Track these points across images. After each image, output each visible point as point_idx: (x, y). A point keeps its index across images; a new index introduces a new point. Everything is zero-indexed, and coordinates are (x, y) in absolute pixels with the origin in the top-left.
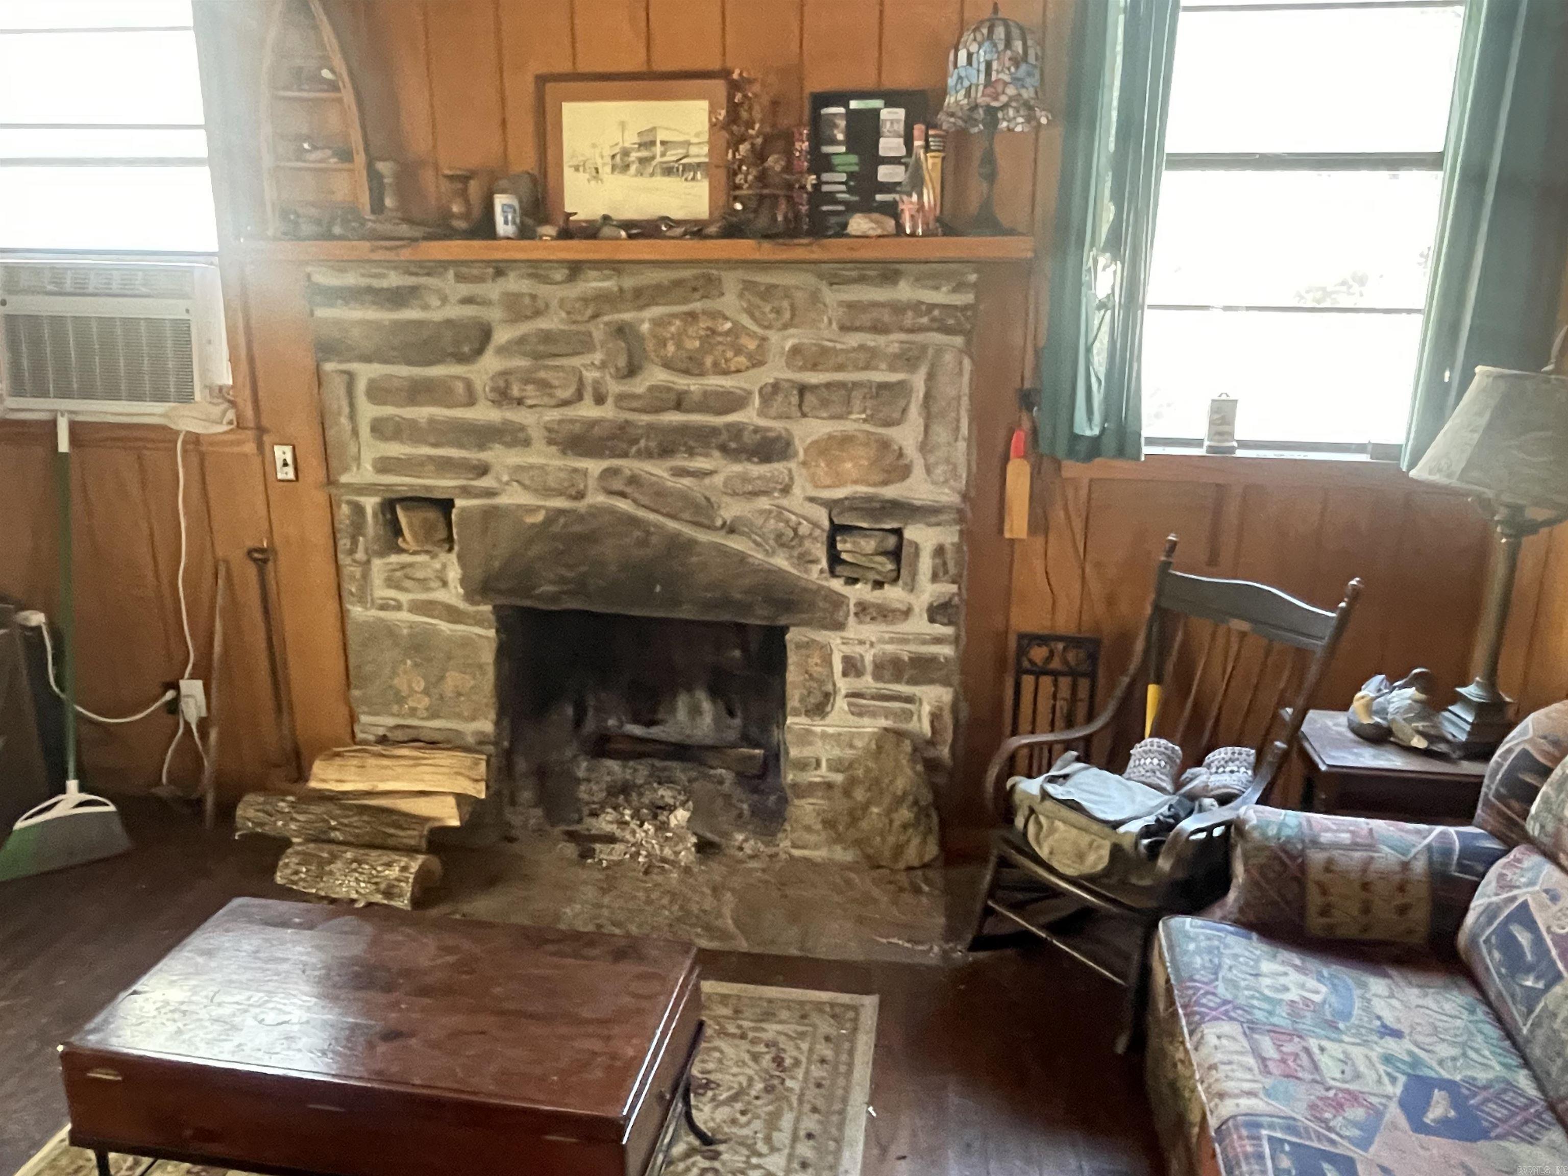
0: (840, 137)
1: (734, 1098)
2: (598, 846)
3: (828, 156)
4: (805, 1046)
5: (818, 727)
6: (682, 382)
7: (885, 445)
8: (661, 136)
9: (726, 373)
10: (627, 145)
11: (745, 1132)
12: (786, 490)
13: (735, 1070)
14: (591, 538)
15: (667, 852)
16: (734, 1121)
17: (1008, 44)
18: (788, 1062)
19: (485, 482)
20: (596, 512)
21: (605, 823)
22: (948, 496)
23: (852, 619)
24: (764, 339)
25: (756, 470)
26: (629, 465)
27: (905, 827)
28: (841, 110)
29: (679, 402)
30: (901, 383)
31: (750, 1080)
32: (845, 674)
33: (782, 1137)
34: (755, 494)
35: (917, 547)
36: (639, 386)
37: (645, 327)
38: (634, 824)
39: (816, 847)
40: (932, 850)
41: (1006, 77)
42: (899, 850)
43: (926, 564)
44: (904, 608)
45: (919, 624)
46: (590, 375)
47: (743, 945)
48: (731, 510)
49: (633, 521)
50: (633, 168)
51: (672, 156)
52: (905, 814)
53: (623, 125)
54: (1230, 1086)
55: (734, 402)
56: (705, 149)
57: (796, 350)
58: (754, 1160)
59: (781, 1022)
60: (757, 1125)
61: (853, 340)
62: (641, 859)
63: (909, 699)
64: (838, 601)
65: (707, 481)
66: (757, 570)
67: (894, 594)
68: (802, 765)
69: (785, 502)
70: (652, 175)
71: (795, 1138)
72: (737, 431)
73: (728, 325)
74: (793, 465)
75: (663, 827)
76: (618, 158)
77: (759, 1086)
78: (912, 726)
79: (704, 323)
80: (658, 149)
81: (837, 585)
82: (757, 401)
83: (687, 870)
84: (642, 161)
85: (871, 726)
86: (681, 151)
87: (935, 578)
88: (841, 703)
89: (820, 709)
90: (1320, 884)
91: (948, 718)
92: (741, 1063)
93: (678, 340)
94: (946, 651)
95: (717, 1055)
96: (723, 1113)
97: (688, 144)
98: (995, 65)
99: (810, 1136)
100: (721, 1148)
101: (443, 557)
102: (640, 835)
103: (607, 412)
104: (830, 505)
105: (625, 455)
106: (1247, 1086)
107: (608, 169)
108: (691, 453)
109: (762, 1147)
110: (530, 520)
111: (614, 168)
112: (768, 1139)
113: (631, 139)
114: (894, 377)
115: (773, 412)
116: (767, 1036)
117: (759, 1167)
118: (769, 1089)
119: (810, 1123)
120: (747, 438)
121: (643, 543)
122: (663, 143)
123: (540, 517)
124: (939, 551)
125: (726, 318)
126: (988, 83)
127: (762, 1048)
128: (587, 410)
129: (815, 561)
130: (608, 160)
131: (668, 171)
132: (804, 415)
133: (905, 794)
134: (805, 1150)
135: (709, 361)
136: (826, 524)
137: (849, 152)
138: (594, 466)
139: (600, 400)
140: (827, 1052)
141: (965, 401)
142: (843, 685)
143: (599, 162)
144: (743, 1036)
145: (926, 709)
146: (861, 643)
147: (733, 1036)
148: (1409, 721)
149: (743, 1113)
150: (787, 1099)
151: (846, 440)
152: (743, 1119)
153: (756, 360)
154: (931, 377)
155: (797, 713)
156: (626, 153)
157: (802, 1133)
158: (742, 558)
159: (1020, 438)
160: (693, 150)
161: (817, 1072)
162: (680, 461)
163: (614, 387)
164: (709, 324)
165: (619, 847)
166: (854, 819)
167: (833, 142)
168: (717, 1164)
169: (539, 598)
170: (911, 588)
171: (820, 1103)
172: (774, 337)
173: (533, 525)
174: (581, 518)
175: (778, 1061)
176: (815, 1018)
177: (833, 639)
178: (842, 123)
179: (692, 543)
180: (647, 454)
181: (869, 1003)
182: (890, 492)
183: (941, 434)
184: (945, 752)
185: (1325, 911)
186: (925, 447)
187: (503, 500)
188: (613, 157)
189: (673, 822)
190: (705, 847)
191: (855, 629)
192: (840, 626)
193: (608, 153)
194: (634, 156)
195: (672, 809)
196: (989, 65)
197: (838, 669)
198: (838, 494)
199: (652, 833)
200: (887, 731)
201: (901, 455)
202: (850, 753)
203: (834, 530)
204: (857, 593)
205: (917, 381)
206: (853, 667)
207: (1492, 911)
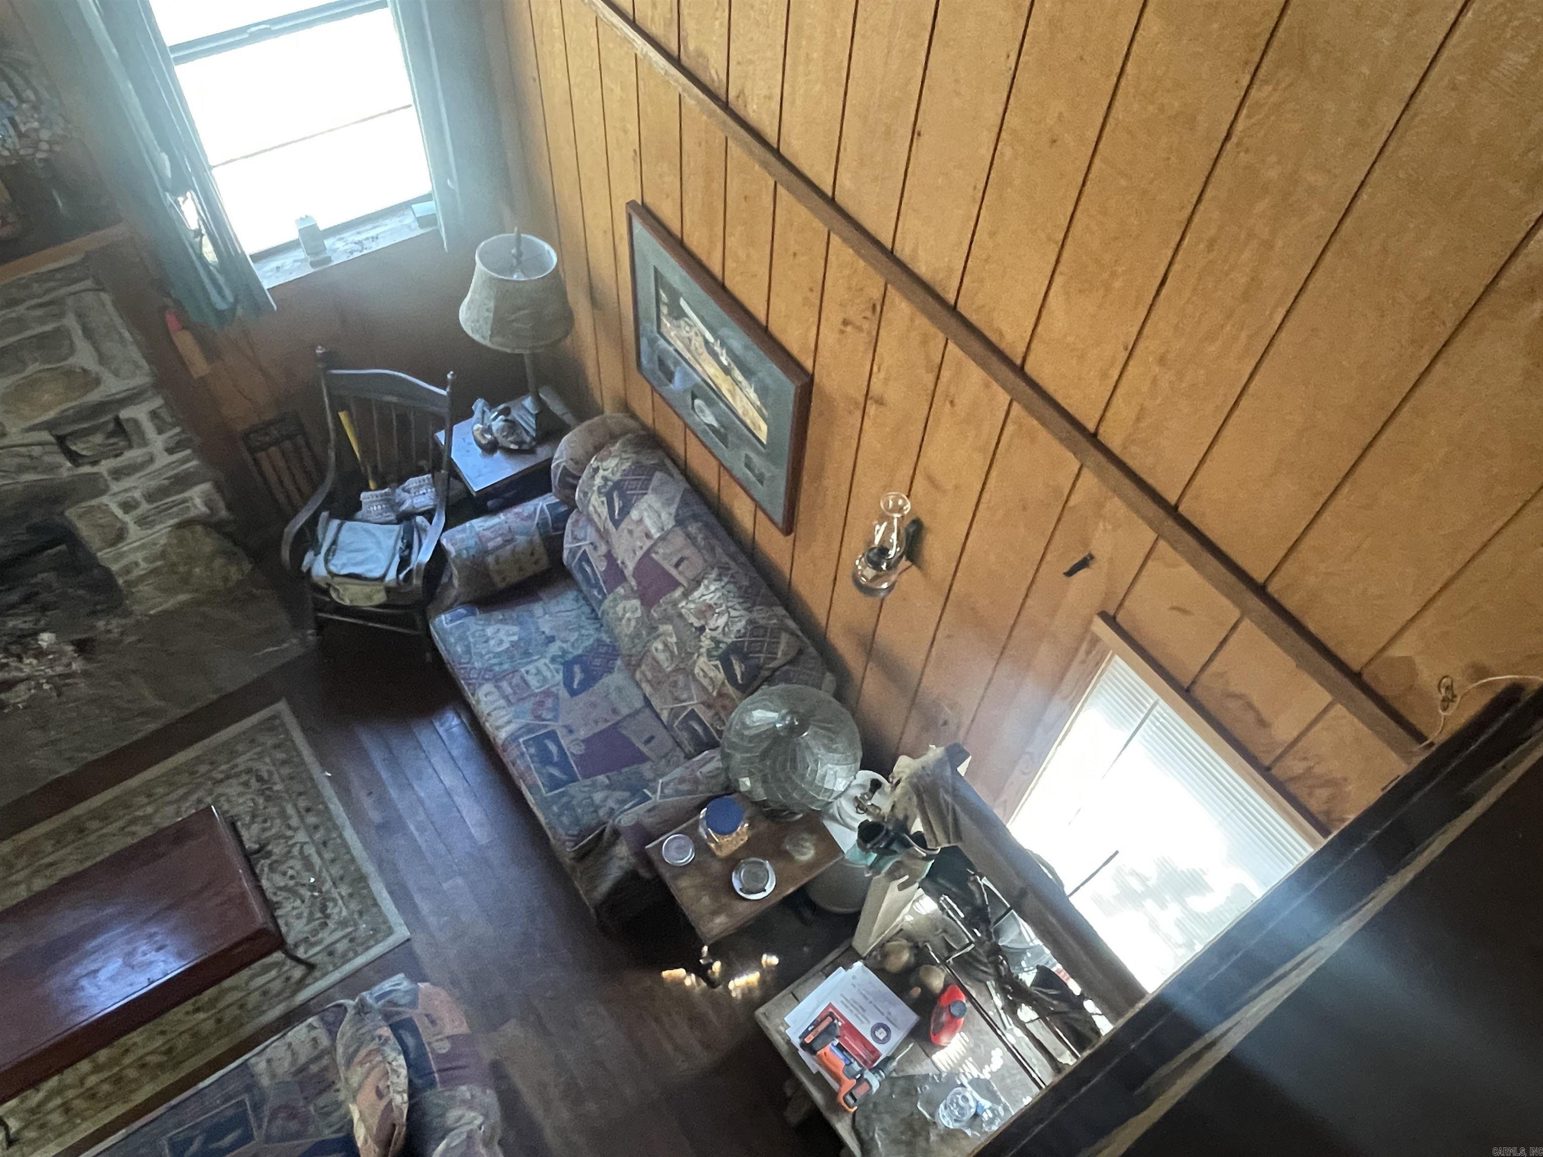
1: (254, 816)
4: (268, 760)
5: (124, 547)
7: (69, 373)
11: (274, 831)
13: (241, 801)
15: (59, 669)
16: (264, 830)
17: (21, 100)
18: (266, 776)
22: (141, 379)
23: (112, 483)
27: (223, 567)
30: (57, 330)
31: (253, 800)
32: (126, 512)
33: (294, 821)
35: (135, 422)
38: (12, 662)
39: (166, 602)
40: (247, 566)
41: (36, 124)
42: (226, 579)
43: (148, 427)
44: (147, 458)
45: (166, 459)
47: (177, 713)
52: (218, 562)
54: (500, 722)
58: (290, 843)
59: (244, 753)
60: (278, 821)
62: (46, 687)
63: (184, 501)
64: (96, 477)
66: (14, 492)
67: (134, 455)
68: (127, 570)
69: (6, 442)
71: (302, 818)
75: (40, 654)
77: (261, 801)
78: (193, 513)
81: (86, 469)
83: (85, 674)
85: (164, 528)
87: (160, 432)
88: (133, 528)
89: (120, 535)
90: (499, 572)
91: (217, 497)
92: (240, 795)
94: (195, 463)
95: (223, 798)
96: (255, 828)
98: (17, 118)
99: (308, 810)
100: (269, 847)
102: (27, 670)
104: (49, 426)
106: (505, 719)
109: (289, 833)
112: (289, 827)
114: (48, 328)
116: (242, 767)
117: (294, 845)
118: (268, 799)
119: (302, 803)
124: (154, 415)
126: (20, 135)
127: (244, 778)
129: (60, 466)
133: (213, 552)
134: (311, 820)
136: (51, 439)
140: (280, 755)
141: (118, 321)
142: (127, 518)
144: (228, 777)
145: (198, 501)
146: (127, 491)
147: (222, 781)
148: (506, 437)
149: (265, 821)
150: (281, 798)
151: (33, 383)
152: (268, 824)
154: (80, 316)
155: (100, 550)
157: (303, 813)
159: (171, 320)
161: (286, 771)
165: (22, 687)
166: (184, 580)
168: (274, 858)
170: (145, 443)
171: (301, 788)
175: (260, 779)
176: (261, 738)
177: (105, 499)
181: (282, 706)
182: (95, 396)
183: (112, 348)
184: (224, 513)
185: (504, 579)
186: (103, 359)
189: (44, 645)
190: (83, 647)
191: (115, 487)
192: (103, 492)
195: (35, 634)
197: (119, 512)
198: (51, 414)
199: (35, 662)
200: (180, 526)
201: (85, 371)
202: (158, 548)
203: (61, 440)
204: (105, 467)
205: (71, 322)
206: (127, 507)
207: (573, 552)
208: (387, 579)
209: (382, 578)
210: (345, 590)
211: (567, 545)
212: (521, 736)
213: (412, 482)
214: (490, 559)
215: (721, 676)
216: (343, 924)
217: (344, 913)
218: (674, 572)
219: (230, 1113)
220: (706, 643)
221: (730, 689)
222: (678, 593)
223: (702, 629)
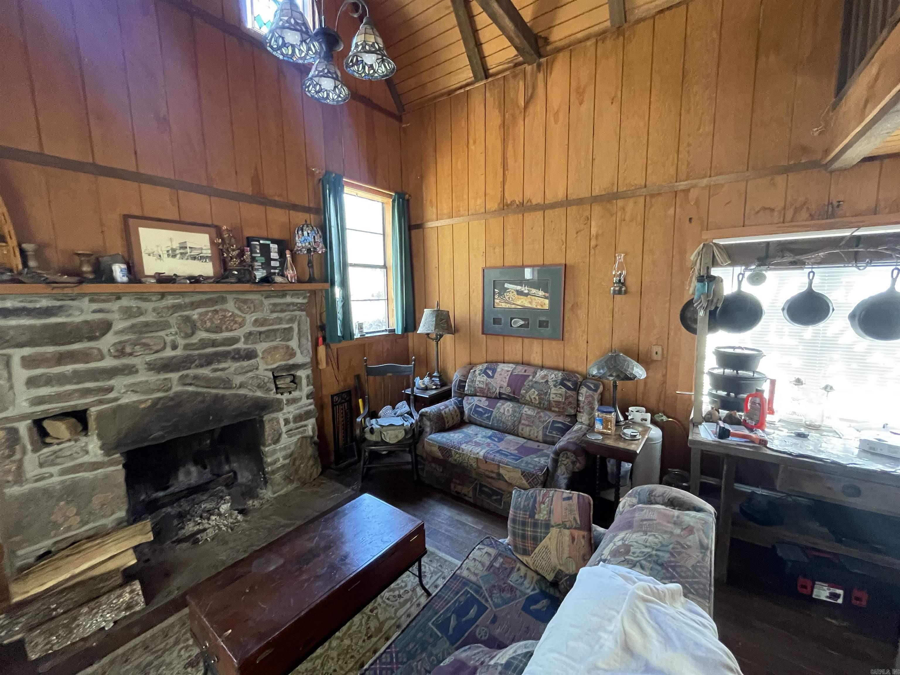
0: (258, 251)
2: (199, 536)
3: (255, 257)
5: (278, 446)
6: (213, 336)
7: (288, 347)
8: (188, 245)
9: (231, 330)
10: (174, 247)
12: (257, 369)
14: (179, 405)
19: (111, 395)
20: (177, 395)
21: (190, 527)
22: (308, 360)
23: (285, 406)
24: (245, 317)
25: (245, 363)
26: (192, 372)
27: (312, 466)
28: (257, 243)
29: (214, 343)
30: (290, 327)
32: (285, 425)
34: (247, 372)
35: (301, 378)
36: (194, 340)
37: (196, 317)
38: (205, 521)
39: (282, 489)
40: (320, 470)
42: (311, 475)
43: (304, 382)
44: (299, 397)
45: (305, 401)
46: (169, 339)
48: (238, 380)
49: (197, 394)
50: (178, 256)
51: (194, 253)
52: (311, 462)
53: (171, 240)
55: (235, 340)
56: (209, 251)
57: (256, 321)
61: (275, 315)
62: (224, 529)
63: (305, 426)
64: (280, 401)
65: (226, 372)
66: (252, 398)
67: (296, 394)
68: (273, 462)
69: (257, 372)
70: (187, 259)
72: (238, 351)
73: (230, 314)
74: (258, 359)
76: (170, 252)
78: (306, 434)
79: (221, 314)
80: (188, 250)
82: (243, 339)
83: (245, 521)
84: (181, 254)
85: (295, 439)
86: (199, 252)
87: (307, 385)
88: (284, 436)
89: (277, 440)
90: (447, 418)
91: (316, 428)
93: (211, 320)
94: (312, 407)
97: (202, 249)
101: (83, 440)
102: (213, 522)
103: (178, 352)
104: (272, 370)
105: (189, 368)
107: (166, 256)
108: (219, 362)
110: (143, 406)
111: (168, 255)
113: (176, 245)
114: (287, 326)
115: (250, 342)
120: (242, 353)
121: (203, 402)
122: (190, 248)
123: (149, 403)
124: (308, 377)
125: (229, 311)
128: (169, 353)
129: (271, 390)
130: (166, 252)
131: (194, 258)
132: (261, 342)
133: (311, 456)
135: (224, 327)
136: (272, 377)
137: (261, 256)
138: (174, 376)
139: (174, 347)
141: (309, 330)
142: (284, 429)
143: (161, 253)
145: (310, 428)
146: (289, 413)
151: (276, 348)
153: (241, 325)
154: (299, 325)
155: (269, 446)
156: (174, 250)
158: (246, 396)
159: (321, 340)
160: (204, 251)
162: (215, 366)
163: (181, 342)
164: (223, 314)
165: (209, 531)
166: (296, 471)
167: (257, 253)
169: (153, 439)
170: (301, 390)
172: (248, 316)
173: (144, 409)
174: (172, 399)
177: (280, 415)
178: (258, 247)
179: (223, 396)
180: (201, 366)
182: (291, 362)
183: (303, 340)
184: (317, 438)
185: (448, 422)
186: (300, 346)
187: (124, 401)
188: (168, 251)
189: (223, 510)
190: (243, 512)
191: (286, 409)
192: (281, 410)
194: (178, 252)
197: (282, 423)
198: (275, 366)
200: (302, 437)
201: (293, 350)
202: (289, 451)
203: (275, 378)
204: (286, 396)
205: (295, 326)
206: (287, 422)
209: (403, 425)
211: (466, 409)
215: (564, 390)
216: (433, 573)
217: (432, 569)
220: (551, 384)
221: (570, 393)
222: (531, 378)
223: (547, 381)
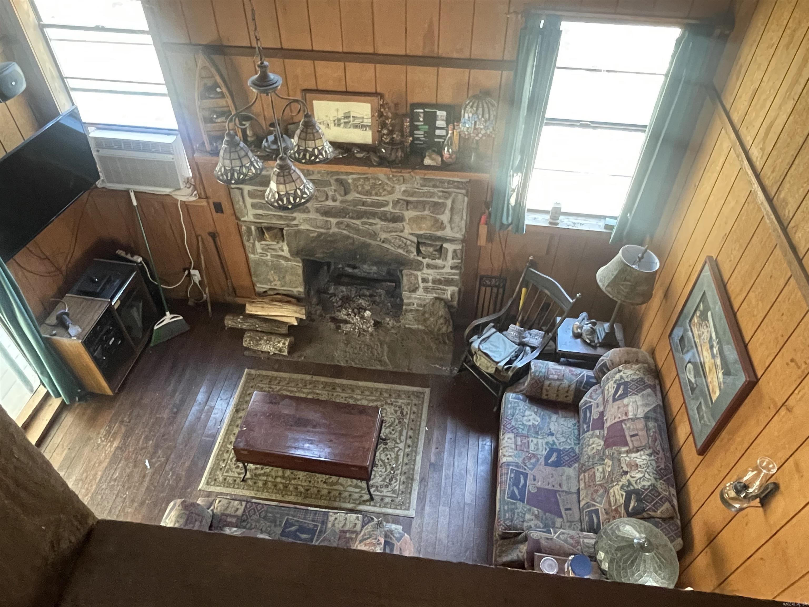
0: (421, 119)
1: (390, 426)
2: (342, 325)
3: (418, 125)
4: (409, 407)
5: (414, 295)
6: (364, 198)
7: (437, 221)
8: (352, 114)
9: (380, 196)
10: (339, 117)
11: (394, 436)
12: (402, 231)
13: (390, 416)
14: (334, 242)
15: (365, 327)
16: (391, 433)
17: (483, 117)
18: (405, 413)
19: (295, 222)
20: (334, 234)
21: (342, 315)
22: (459, 236)
23: (425, 268)
24: (393, 187)
25: (391, 225)
26: (346, 220)
27: (442, 324)
28: (422, 111)
29: (364, 204)
30: (443, 203)
31: (395, 419)
32: (422, 282)
33: (403, 438)
34: (391, 232)
35: (447, 249)
36: (350, 197)
37: (350, 181)
38: (353, 315)
39: (413, 325)
40: (450, 329)
41: (482, 127)
42: (439, 329)
43: (450, 255)
44: (442, 266)
45: (448, 270)
46: (330, 193)
47: (390, 368)
48: (383, 236)
49: (348, 237)
50: (342, 125)
51: (357, 122)
52: (442, 321)
53: (337, 110)
54: (507, 454)
55: (384, 204)
56: (370, 120)
57: (404, 191)
58: (396, 445)
59: (402, 399)
60: (397, 434)
61: (425, 189)
62: (356, 330)
63: (444, 290)
64: (421, 263)
65: (374, 227)
66: (392, 254)
67: (439, 262)
68: (409, 304)
69: (401, 234)
70: (350, 128)
71: (406, 439)
72: (385, 213)
73: (380, 182)
74: (404, 223)
75: (362, 317)
76: (336, 121)
77: (397, 421)
78: (445, 296)
79: (372, 181)
80: (351, 119)
81: (420, 259)
82: (391, 204)
83: (371, 335)
84: (345, 123)
85: (431, 296)
86: (361, 120)
87: (453, 259)
88: (421, 290)
89: (415, 290)
90: (547, 391)
91: (456, 295)
92: (392, 414)
93: (362, 185)
94: (457, 277)
95: (385, 411)
96: (388, 430)
97: (363, 118)
98: (478, 123)
99: (410, 437)
100: (388, 441)
101: (281, 243)
102: (355, 320)
103: (337, 204)
104: (418, 236)
105: (345, 217)
106: (510, 454)
107: (332, 125)
108: (368, 218)
109: (398, 441)
110: (312, 235)
111: (335, 124)
112: (400, 439)
113: (341, 115)
114: (440, 201)
115: (398, 208)
116: (399, 404)
117: (397, 447)
118: (400, 422)
119: (410, 433)
120: (388, 216)
121: (353, 244)
122: (353, 117)
123: (315, 234)
124: (455, 251)
125: (379, 180)
126: (475, 129)
127: (397, 409)
128: (330, 203)
129: (412, 253)
130: (332, 122)
131: (356, 126)
132: (408, 210)
133: (442, 316)
134: (409, 442)
135: (373, 192)
136: (416, 241)
137: (424, 125)
138: (334, 221)
139: (334, 200)
140: (414, 409)
141: (465, 210)
142: (422, 285)
143: (329, 122)
144: (392, 404)
145: (449, 293)
146: (428, 274)
147: (389, 404)
148: (587, 335)
149: (393, 430)
150: (405, 426)
151: (423, 218)
152: (393, 432)
153: (390, 193)
154: (453, 202)
155: (406, 291)
156: (339, 120)
157: (408, 436)
158: (388, 249)
159: (483, 218)
160: (365, 120)
161: (412, 417)
162: (365, 220)
163: (339, 198)
164: (374, 181)
165: (349, 326)
166: (425, 320)
167: (419, 121)
168: (387, 446)
169: (316, 257)
170: (445, 260)
171: (413, 427)
172: (397, 187)
173: (313, 237)
174: (330, 236)
175: (402, 413)
176: (412, 397)
177: (419, 273)
178: (422, 115)
179: (369, 245)
180: (352, 218)
181: (427, 391)
182: (439, 233)
183: (457, 218)
184: (455, 303)
185: (547, 395)
186: (451, 221)
187: (302, 227)
188: (334, 121)
189: (366, 315)
190: (377, 324)
191: (425, 271)
192: (420, 270)
193: (332, 119)
194: (342, 121)
195: (365, 310)
196: (475, 122)
197: (420, 281)
198: (421, 232)
199: (359, 320)
200: (436, 298)
201: (442, 223)
202: (424, 303)
203: (419, 243)
204: (426, 261)
205: (449, 203)
206: (424, 280)
207: (586, 402)
208: (499, 364)
209: (497, 363)
210: (480, 359)
211: (584, 398)
212: (512, 466)
213: (534, 331)
214: (547, 383)
215: (622, 501)
216: (394, 491)
217: (397, 487)
218: (628, 439)
219: (311, 526)
220: (624, 480)
221: (622, 510)
222: (624, 449)
223: (626, 473)
